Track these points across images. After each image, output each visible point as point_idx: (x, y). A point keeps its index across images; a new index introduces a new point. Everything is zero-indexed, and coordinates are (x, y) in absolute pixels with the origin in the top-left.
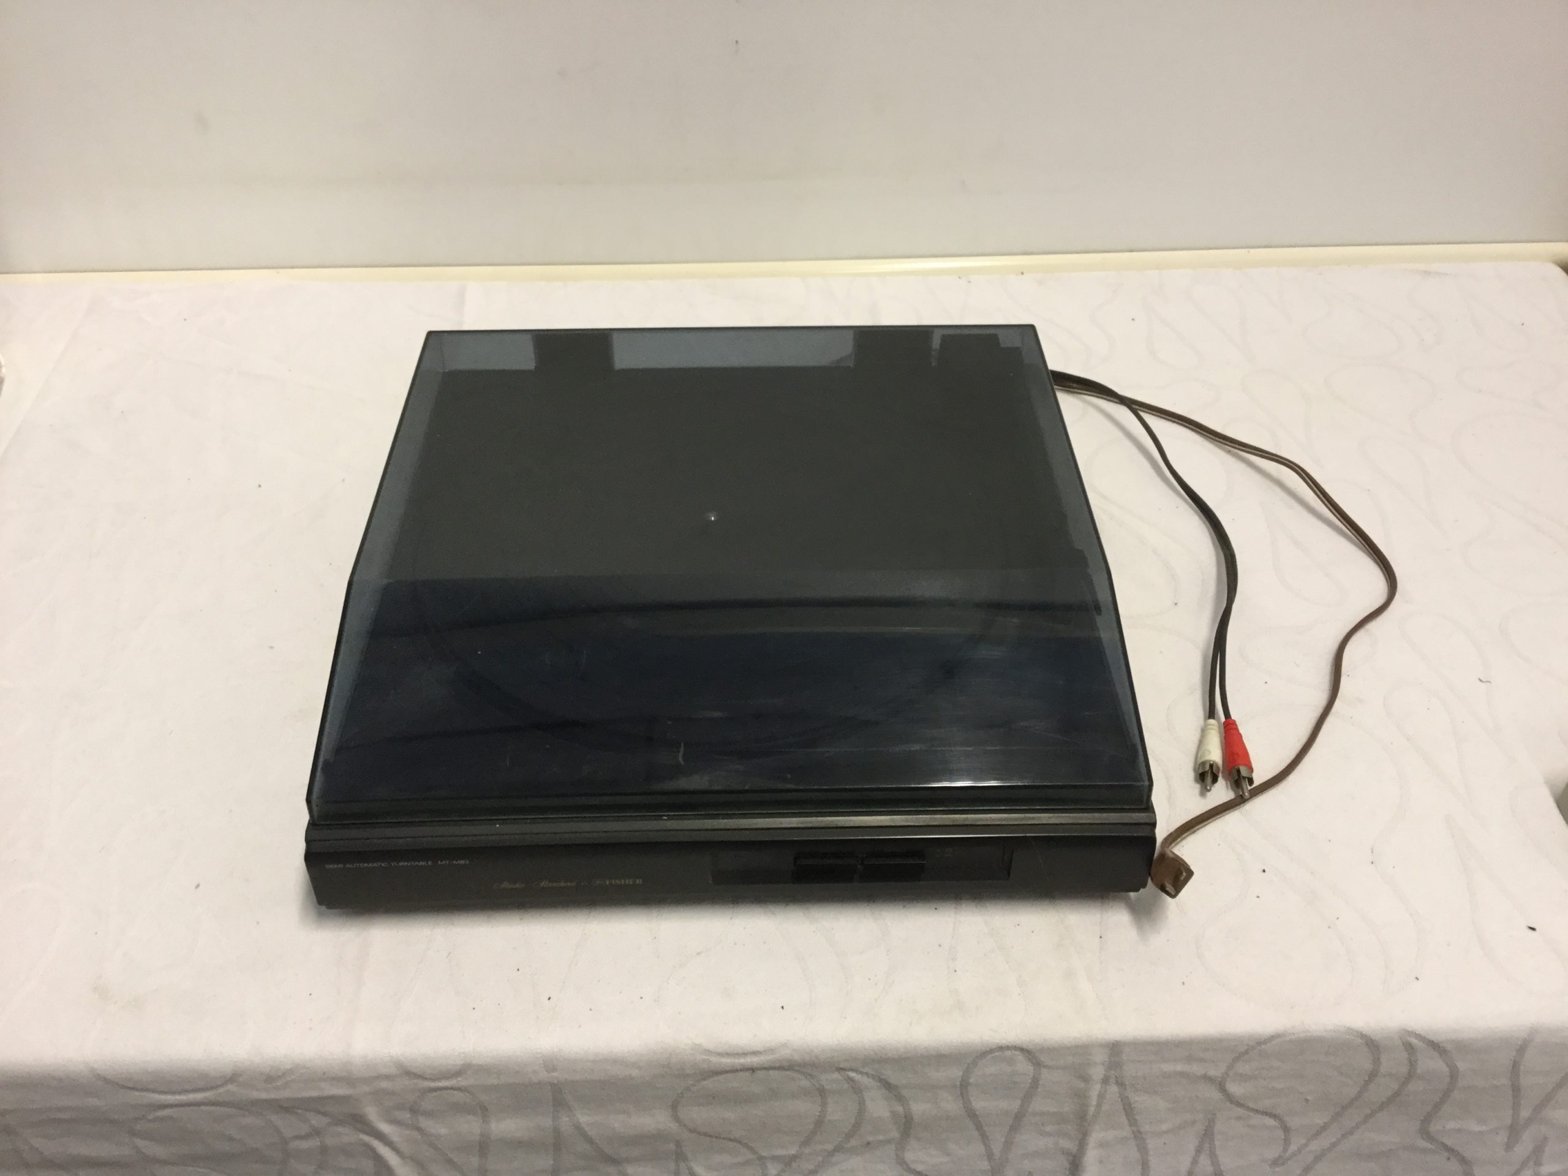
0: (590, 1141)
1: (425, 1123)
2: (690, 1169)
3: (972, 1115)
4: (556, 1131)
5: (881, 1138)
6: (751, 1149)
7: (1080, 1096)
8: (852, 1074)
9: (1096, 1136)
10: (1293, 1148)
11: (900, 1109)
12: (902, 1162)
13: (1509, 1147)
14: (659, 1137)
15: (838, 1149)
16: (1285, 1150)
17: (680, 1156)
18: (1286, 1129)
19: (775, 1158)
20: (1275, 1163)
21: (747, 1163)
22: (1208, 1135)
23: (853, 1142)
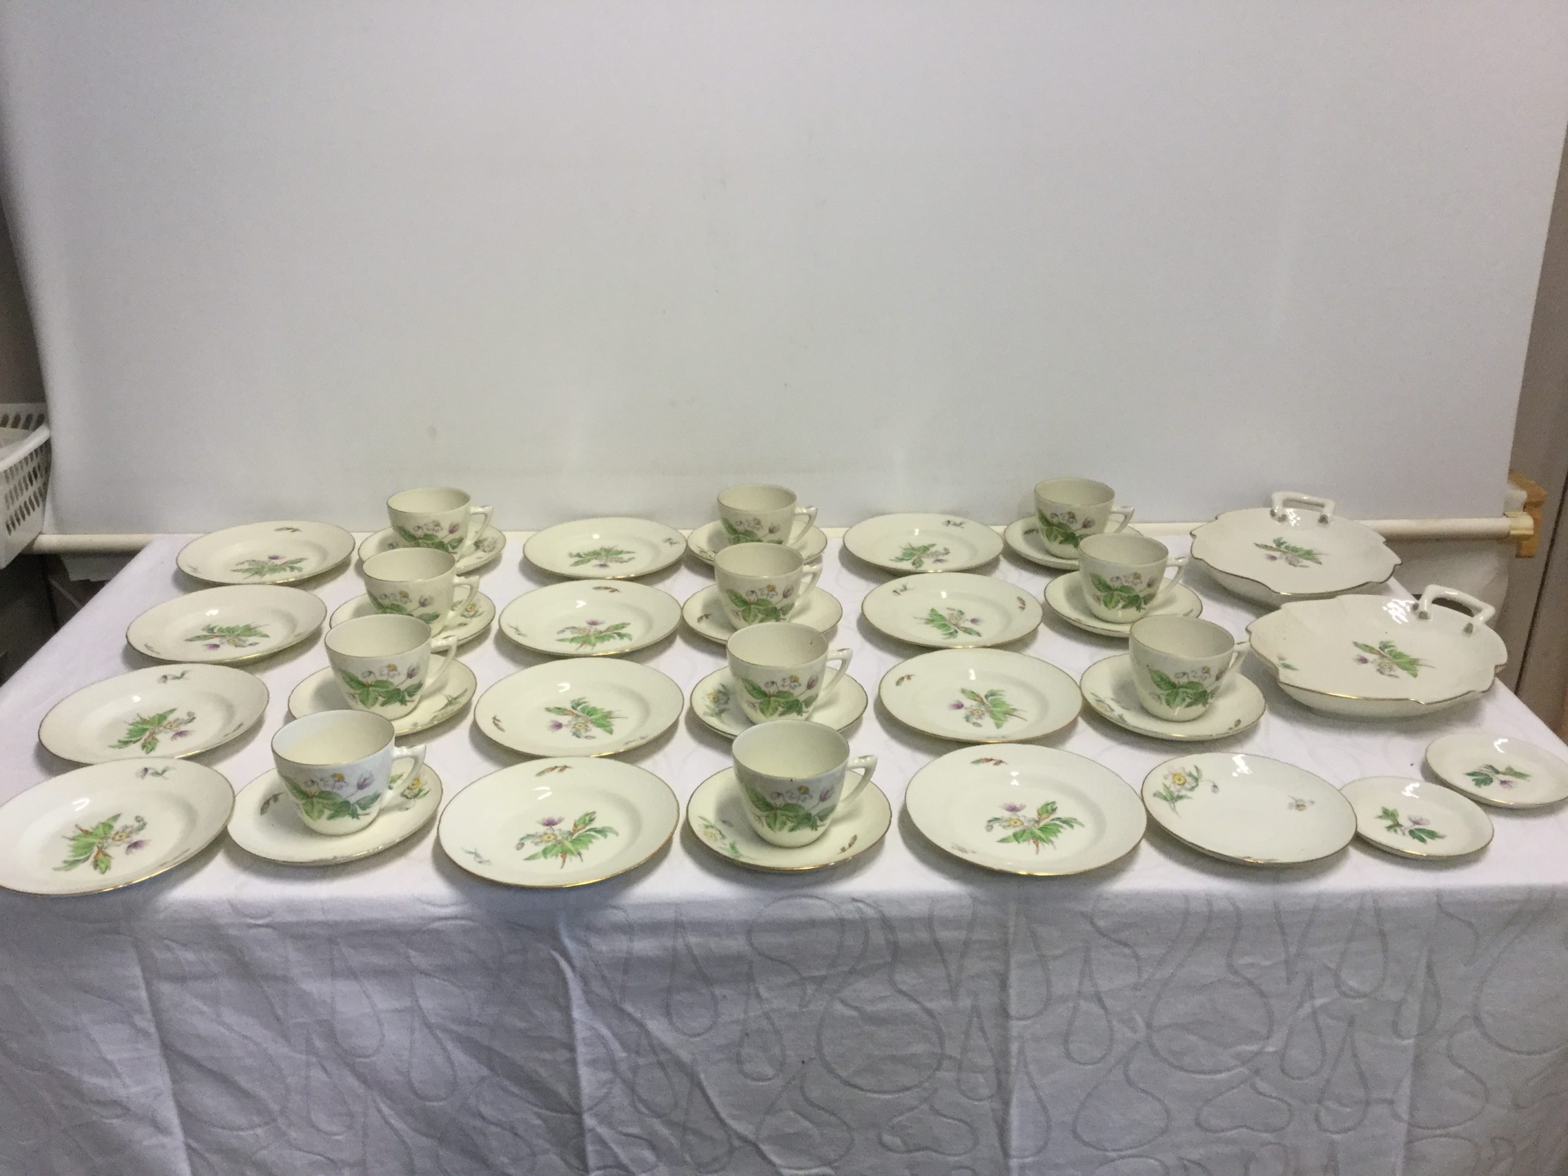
0: (695, 960)
1: (594, 940)
2: (756, 989)
3: (936, 943)
4: (675, 949)
5: (878, 961)
6: (796, 971)
7: (1003, 926)
8: (860, 905)
9: (1016, 958)
10: (1145, 976)
11: (891, 937)
12: (893, 984)
13: (1289, 981)
14: (739, 958)
15: (851, 972)
16: (1140, 976)
17: (750, 978)
18: (1137, 957)
19: (813, 979)
20: (1135, 987)
21: (793, 983)
22: (1087, 961)
23: (862, 965)
